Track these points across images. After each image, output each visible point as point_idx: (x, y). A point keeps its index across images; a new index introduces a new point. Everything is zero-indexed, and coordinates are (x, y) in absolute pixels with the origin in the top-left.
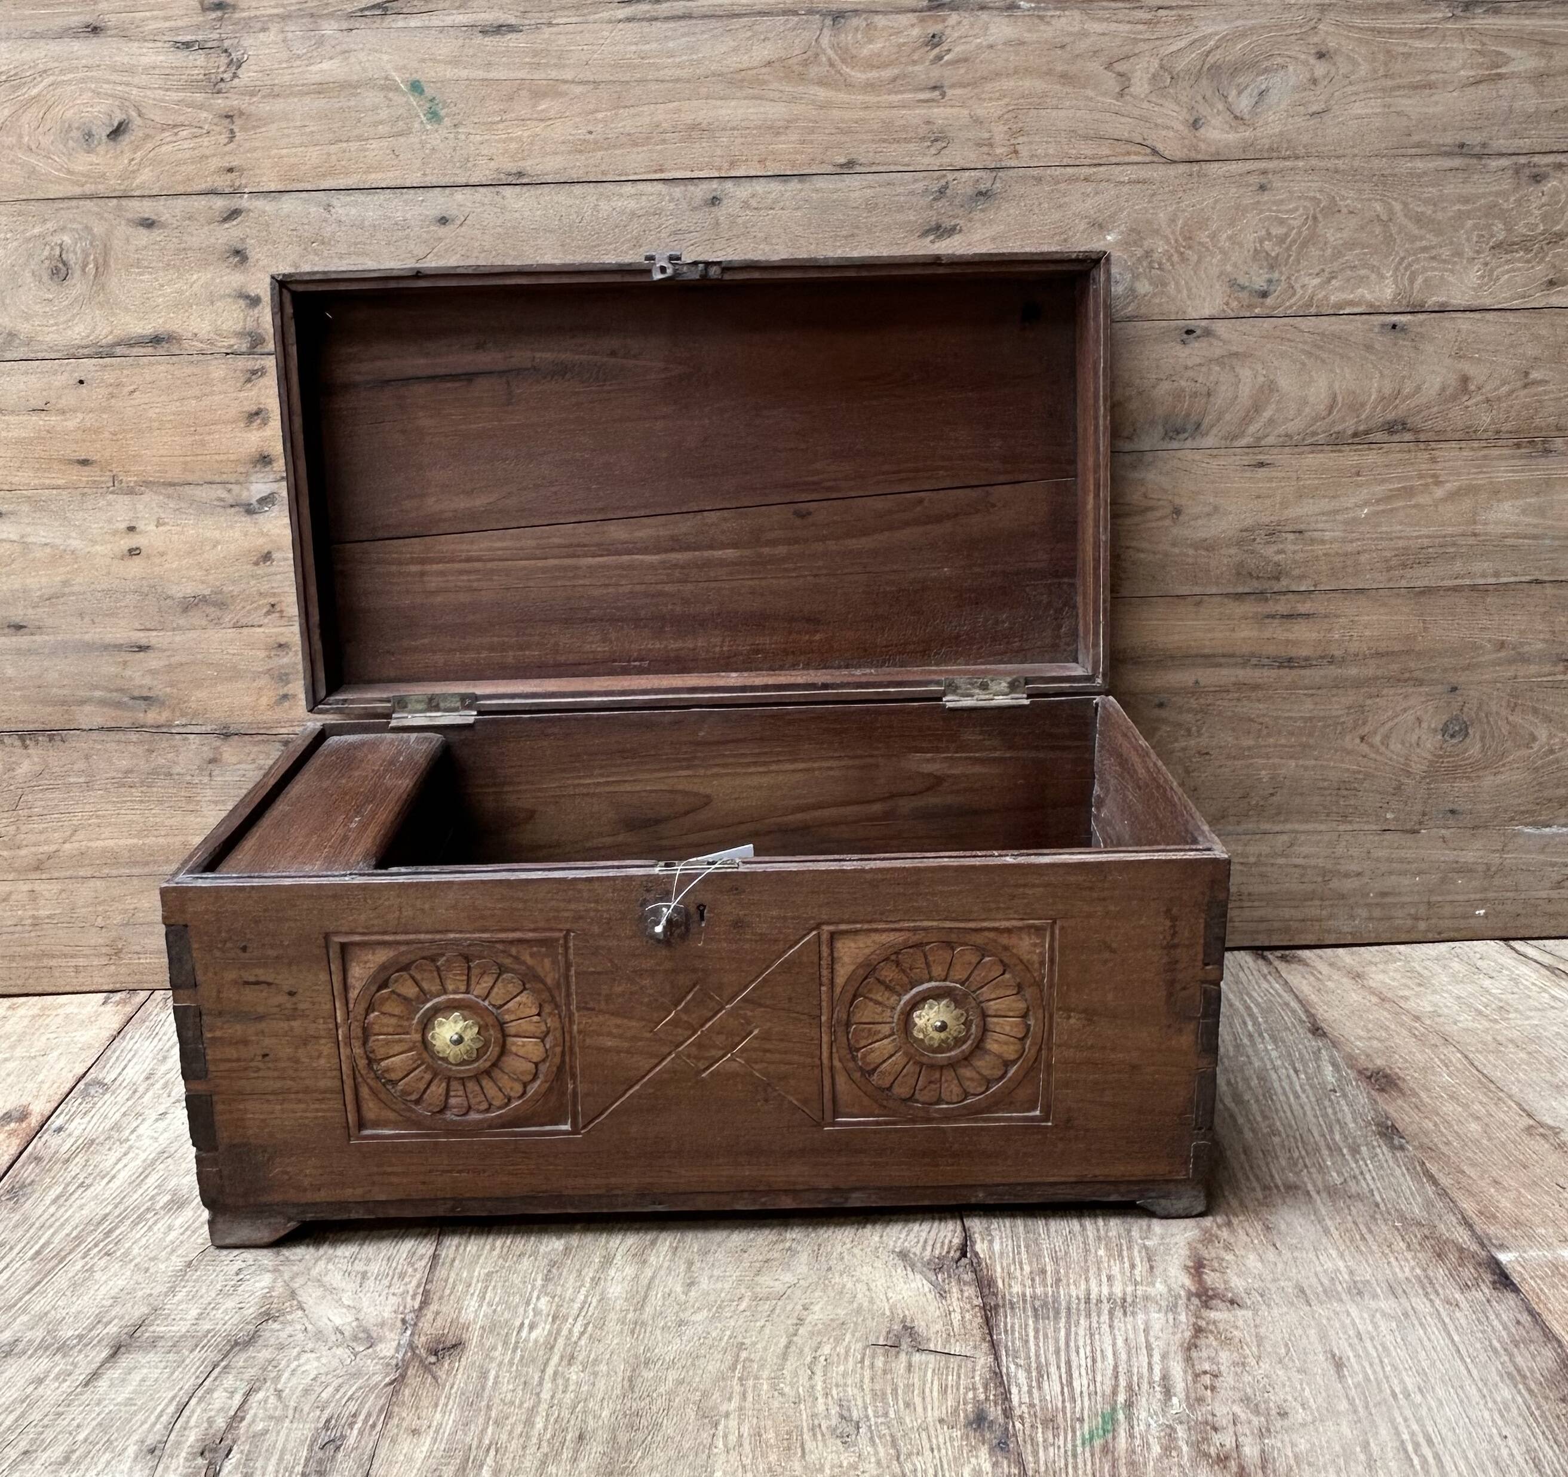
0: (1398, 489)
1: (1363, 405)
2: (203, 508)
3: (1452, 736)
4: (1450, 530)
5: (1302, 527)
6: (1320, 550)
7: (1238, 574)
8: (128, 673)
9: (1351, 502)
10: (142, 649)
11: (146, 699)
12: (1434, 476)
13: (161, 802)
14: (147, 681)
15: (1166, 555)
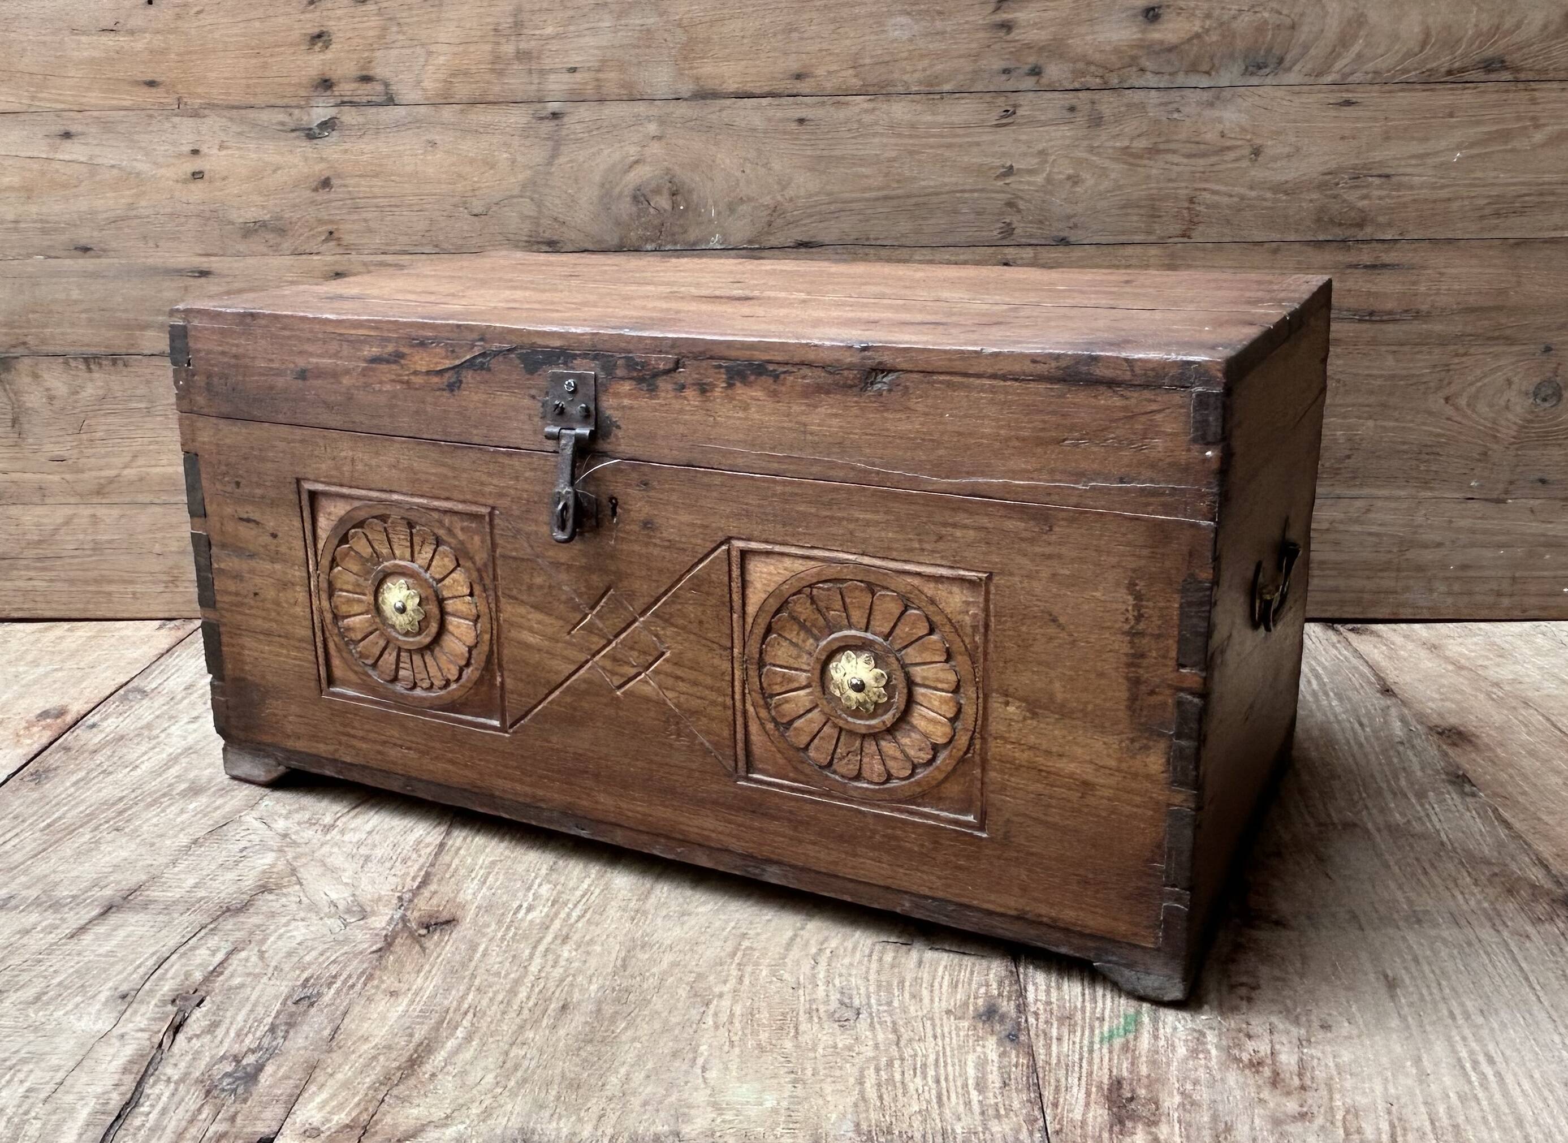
0: (1494, 132)
1: (1459, 40)
2: (264, 132)
3: (1544, 399)
5: (1388, 171)
6: (1407, 195)
7: (1319, 220)
8: (189, 298)
9: (1443, 144)
10: (203, 273)
12: (1533, 119)
15: (1242, 198)
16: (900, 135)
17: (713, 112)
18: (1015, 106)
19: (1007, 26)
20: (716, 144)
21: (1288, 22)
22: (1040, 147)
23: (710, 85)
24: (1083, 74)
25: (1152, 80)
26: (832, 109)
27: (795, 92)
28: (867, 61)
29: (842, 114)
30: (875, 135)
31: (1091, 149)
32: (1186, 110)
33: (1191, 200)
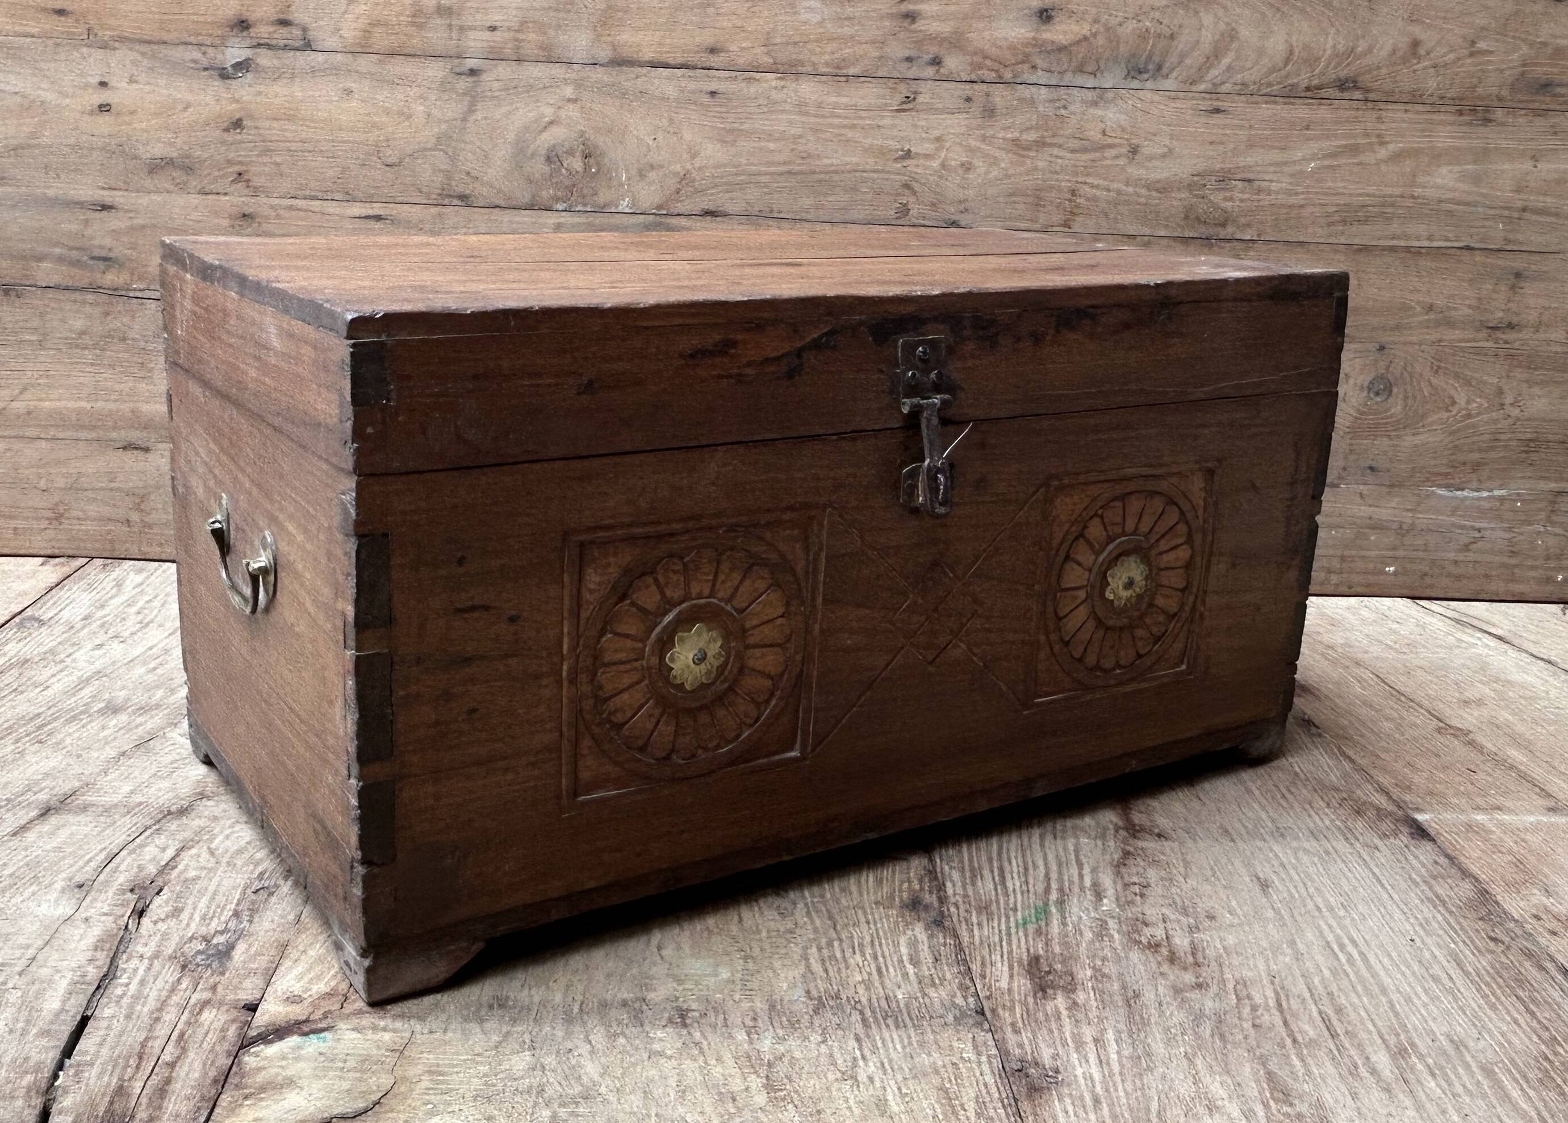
0: (1346, 146)
1: (1318, 59)
2: (176, 68)
3: (1377, 394)
4: (1389, 191)
5: (1251, 176)
6: (1266, 200)
7: (1187, 217)
8: (88, 232)
9: (1299, 155)
10: (105, 207)
11: (105, 259)
12: (1379, 136)
13: (112, 366)
14: (107, 242)
15: (1119, 192)
16: (807, 114)
17: (628, 79)
18: (915, 93)
19: (911, 17)
20: (631, 112)
21: (1167, 32)
22: (936, 133)
23: (626, 53)
24: (980, 68)
25: (1041, 77)
26: (743, 85)
27: (708, 64)
28: (778, 40)
29: (753, 89)
30: (783, 111)
31: (984, 139)
32: (1072, 108)
33: (1073, 193)
